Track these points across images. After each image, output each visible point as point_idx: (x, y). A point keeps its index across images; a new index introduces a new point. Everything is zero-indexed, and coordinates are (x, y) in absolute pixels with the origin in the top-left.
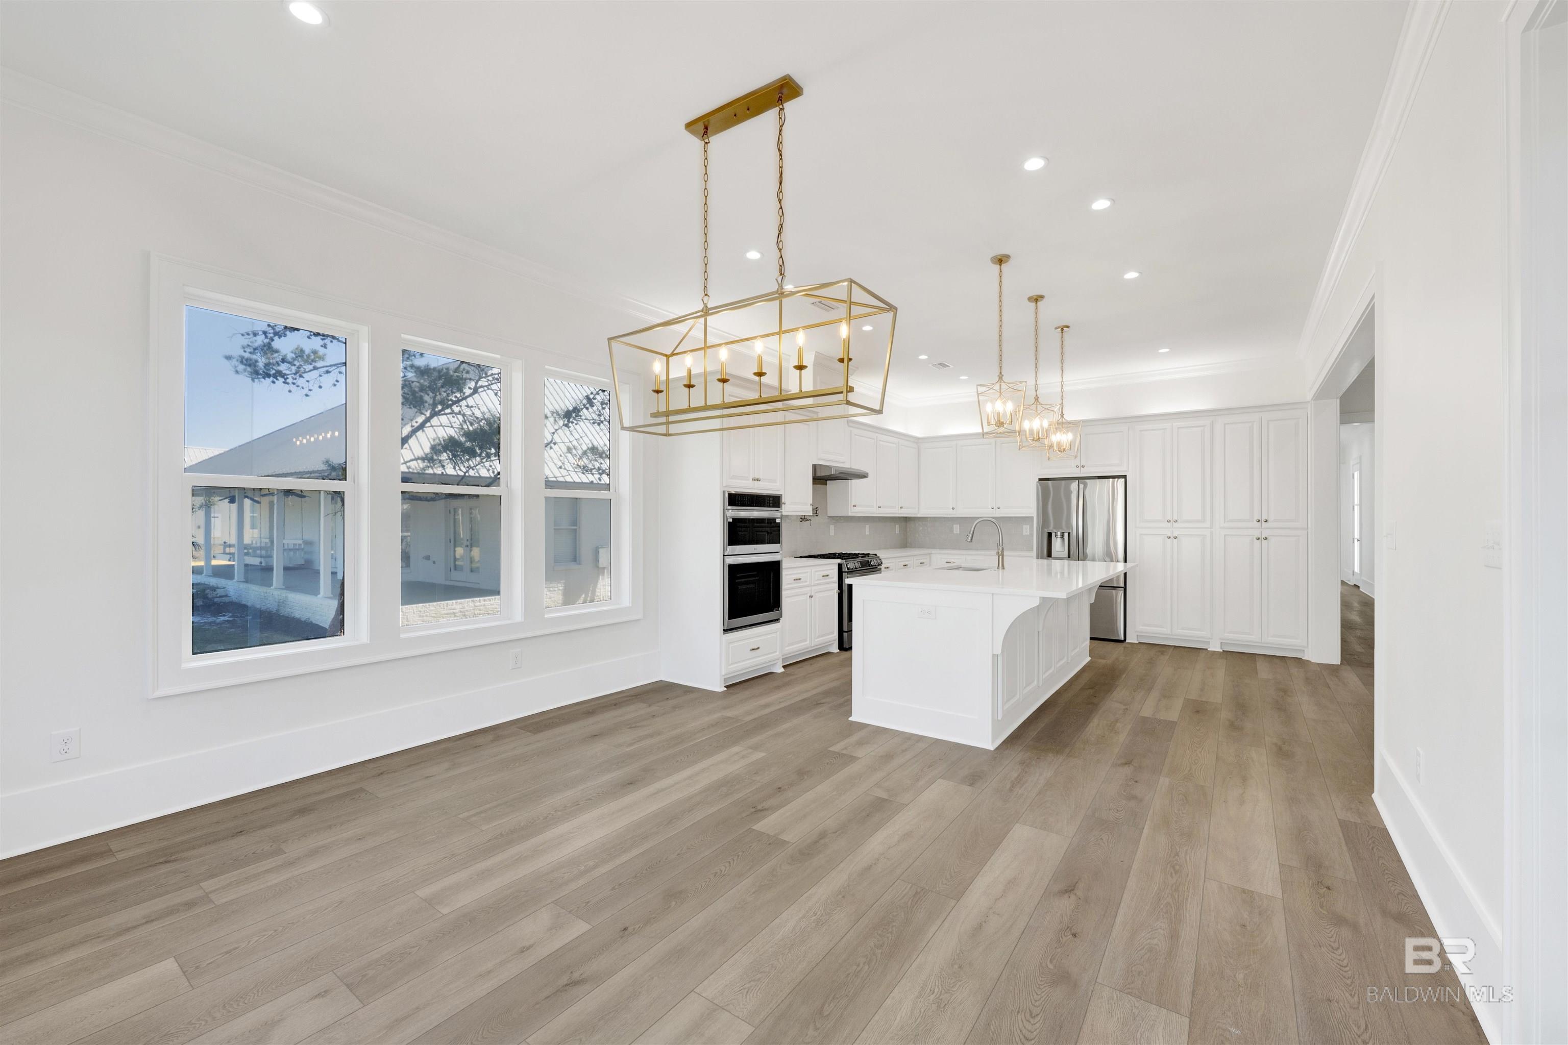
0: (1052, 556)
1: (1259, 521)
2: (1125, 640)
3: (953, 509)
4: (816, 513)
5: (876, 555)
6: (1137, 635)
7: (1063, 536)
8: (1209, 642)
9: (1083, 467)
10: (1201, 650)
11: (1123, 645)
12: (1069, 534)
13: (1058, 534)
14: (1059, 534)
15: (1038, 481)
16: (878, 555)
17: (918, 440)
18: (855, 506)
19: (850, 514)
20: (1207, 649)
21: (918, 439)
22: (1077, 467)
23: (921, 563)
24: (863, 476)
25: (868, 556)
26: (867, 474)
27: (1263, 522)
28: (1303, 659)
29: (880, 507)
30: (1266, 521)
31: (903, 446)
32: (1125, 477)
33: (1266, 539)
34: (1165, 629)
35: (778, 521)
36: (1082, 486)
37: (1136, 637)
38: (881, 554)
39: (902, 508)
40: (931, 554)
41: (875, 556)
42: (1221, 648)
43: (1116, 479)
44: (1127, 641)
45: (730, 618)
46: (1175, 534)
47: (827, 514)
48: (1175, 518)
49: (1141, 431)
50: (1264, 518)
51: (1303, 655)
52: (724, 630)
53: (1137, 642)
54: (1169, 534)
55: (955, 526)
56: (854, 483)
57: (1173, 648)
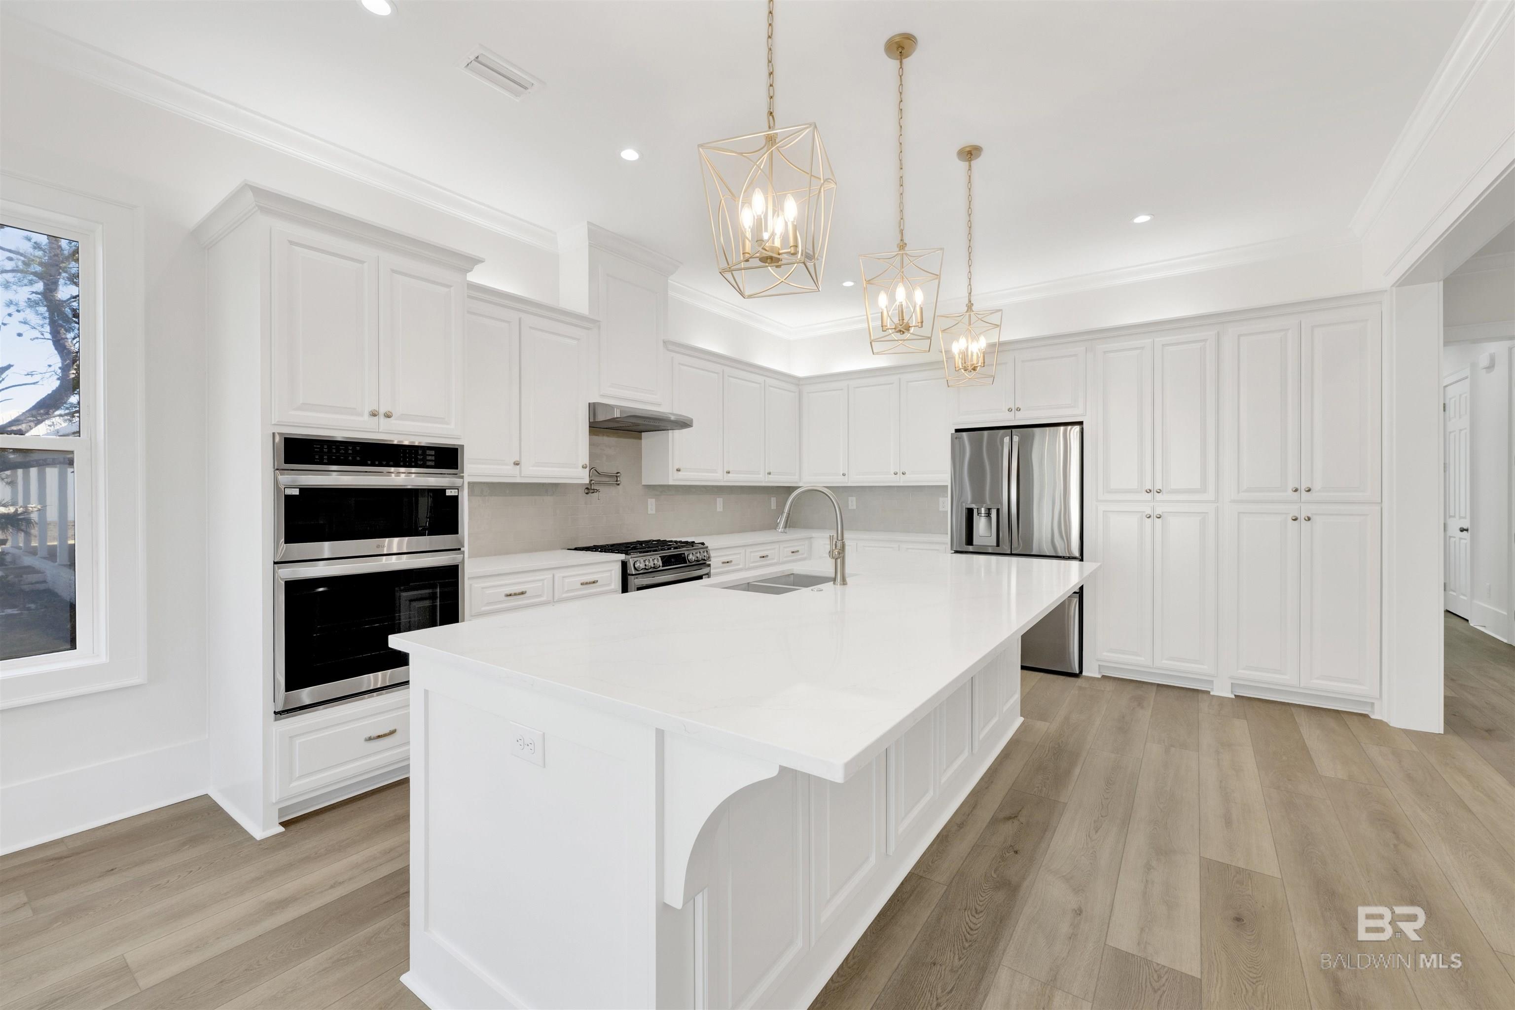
0: (974, 543)
1: (1296, 490)
2: (1081, 671)
3: (844, 475)
4: (617, 481)
5: (703, 544)
6: (1099, 665)
7: (988, 515)
8: (1212, 681)
9: (1018, 409)
10: (1200, 695)
11: (1078, 682)
12: (998, 510)
13: (981, 511)
14: (983, 510)
15: (954, 432)
16: (706, 544)
17: (798, 382)
18: (678, 470)
19: (671, 483)
20: (1209, 692)
21: (799, 379)
22: (1010, 410)
23: (793, 552)
24: (684, 424)
25: (693, 546)
26: (692, 420)
27: (1303, 492)
28: (1373, 717)
29: (729, 473)
30: (1309, 490)
31: (772, 387)
32: (1081, 423)
33: (1309, 519)
34: (1143, 659)
35: (449, 493)
36: (1016, 439)
37: (1097, 669)
38: (711, 542)
39: (769, 474)
40: (811, 538)
41: (702, 546)
42: (1232, 692)
43: (1069, 427)
44: (1084, 674)
45: (289, 688)
46: (1159, 511)
47: (641, 482)
48: (1158, 486)
49: (1105, 352)
50: (1304, 487)
51: (1370, 709)
52: (275, 712)
53: (1100, 676)
54: (1149, 512)
55: (850, 498)
56: (676, 436)
57: (1155, 688)
